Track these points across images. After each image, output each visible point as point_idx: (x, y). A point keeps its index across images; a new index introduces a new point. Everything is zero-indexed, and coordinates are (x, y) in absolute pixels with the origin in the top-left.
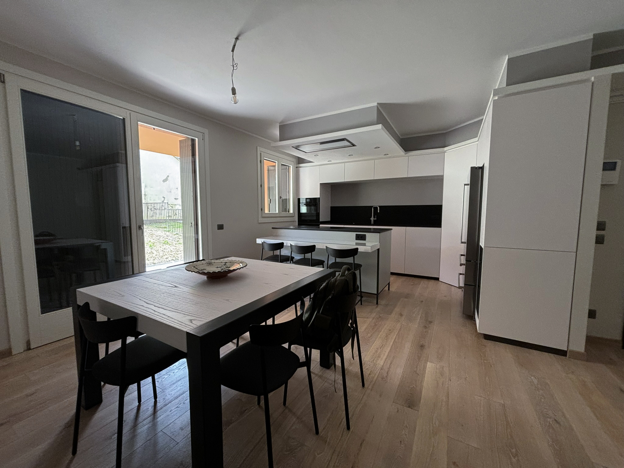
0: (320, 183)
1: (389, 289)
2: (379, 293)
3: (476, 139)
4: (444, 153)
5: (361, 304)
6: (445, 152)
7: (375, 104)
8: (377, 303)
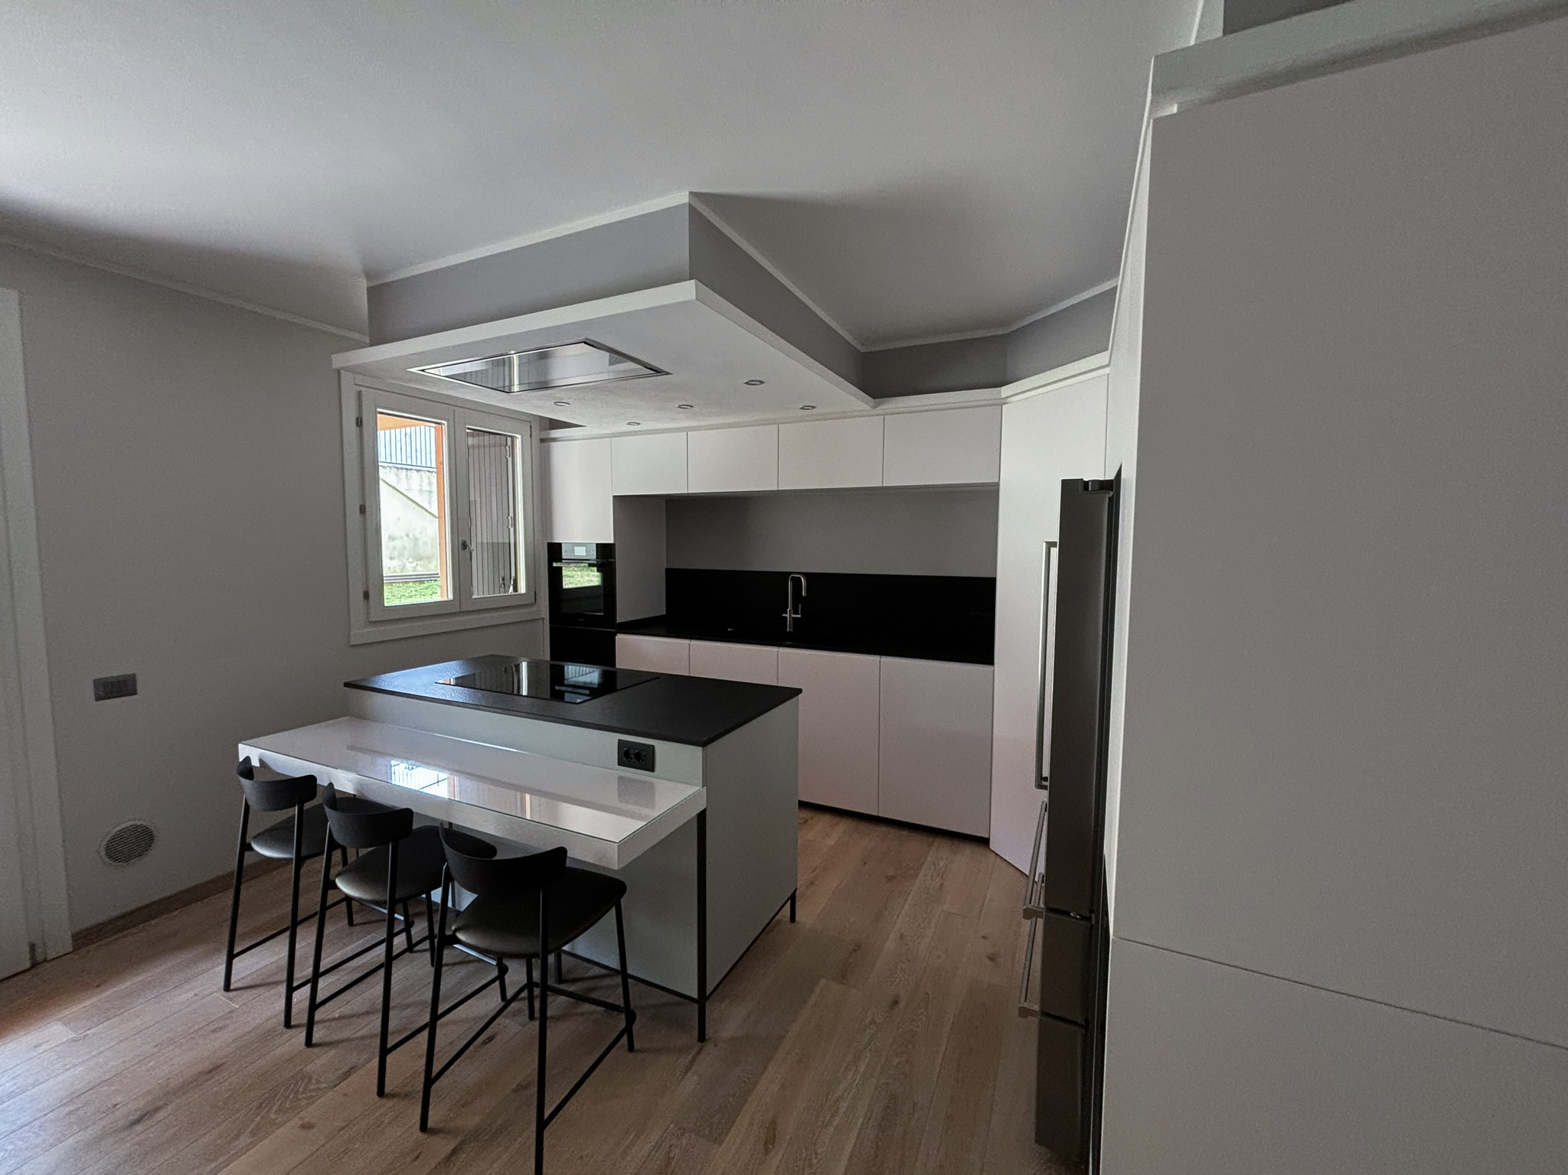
0: (615, 497)
1: (793, 919)
2: (708, 992)
3: (1102, 358)
4: (1002, 405)
5: (631, 1048)
6: (1003, 402)
7: (682, 198)
8: (702, 1038)
